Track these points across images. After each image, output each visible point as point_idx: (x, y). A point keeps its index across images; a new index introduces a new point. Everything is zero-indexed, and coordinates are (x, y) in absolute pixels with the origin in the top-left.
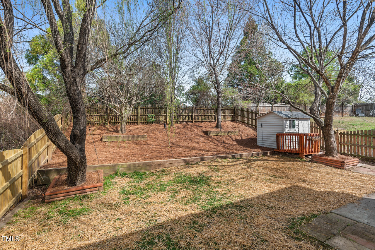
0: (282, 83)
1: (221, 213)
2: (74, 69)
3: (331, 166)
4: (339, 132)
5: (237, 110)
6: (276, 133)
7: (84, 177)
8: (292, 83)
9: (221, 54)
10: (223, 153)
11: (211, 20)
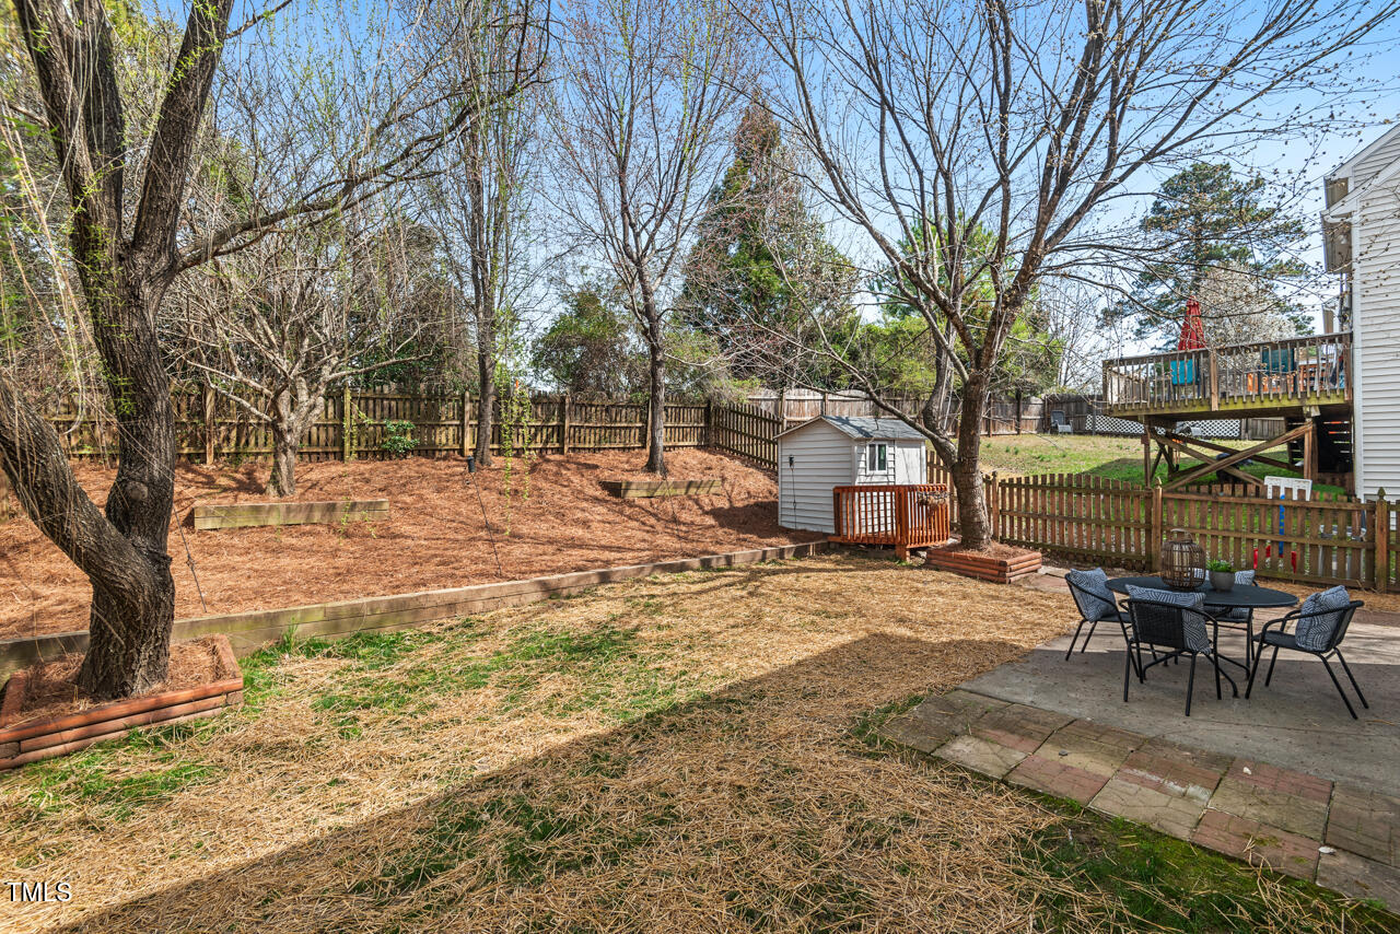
0: (853, 325)
1: (674, 725)
2: (131, 254)
3: (974, 578)
4: (999, 479)
5: (717, 409)
6: (832, 487)
7: (161, 662)
8: (882, 326)
9: (661, 215)
10: (674, 553)
11: (629, 97)
